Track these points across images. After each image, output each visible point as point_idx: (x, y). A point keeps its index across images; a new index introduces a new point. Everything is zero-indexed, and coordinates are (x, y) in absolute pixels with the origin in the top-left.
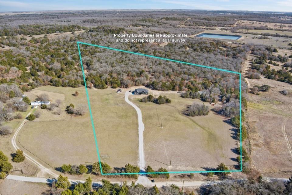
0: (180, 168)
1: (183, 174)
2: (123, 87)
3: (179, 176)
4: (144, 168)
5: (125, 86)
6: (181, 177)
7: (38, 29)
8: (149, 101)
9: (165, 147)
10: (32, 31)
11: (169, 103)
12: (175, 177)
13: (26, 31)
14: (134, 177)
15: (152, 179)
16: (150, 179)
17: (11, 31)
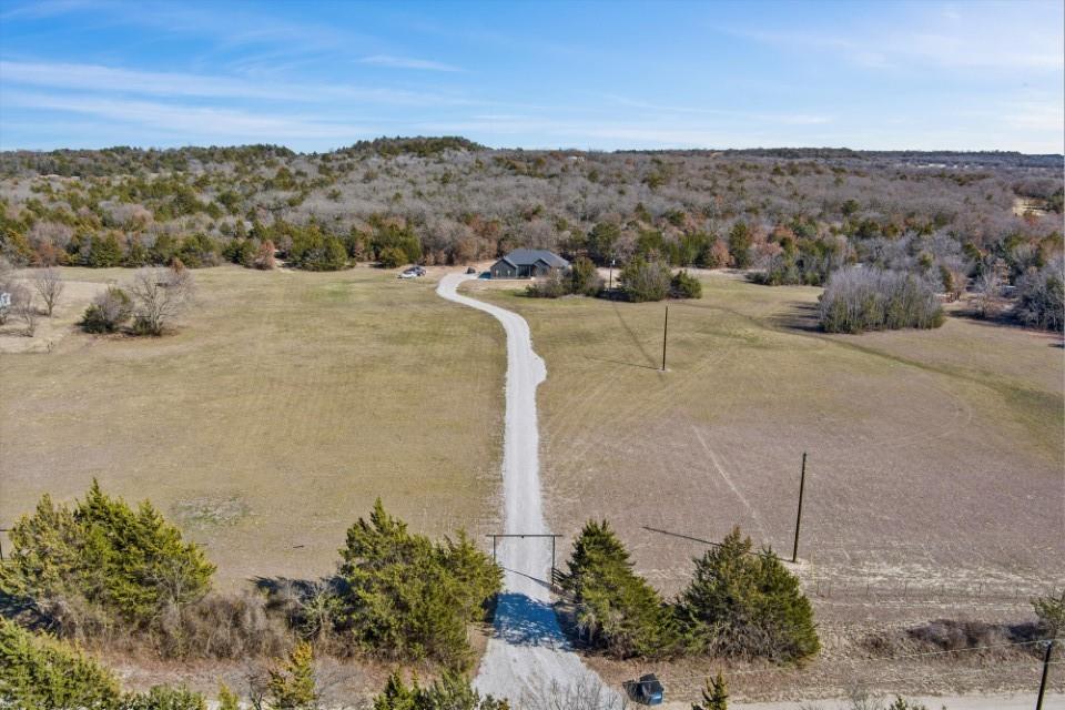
0: (891, 578)
1: (948, 624)
2: (437, 263)
3: (915, 634)
4: (546, 578)
5: (443, 257)
6: (945, 645)
7: (119, 158)
8: (575, 290)
9: (712, 455)
10: (93, 163)
11: (689, 296)
12: (877, 646)
13: (71, 162)
14: (431, 653)
15: (633, 672)
16: (605, 673)
17: (7, 163)
